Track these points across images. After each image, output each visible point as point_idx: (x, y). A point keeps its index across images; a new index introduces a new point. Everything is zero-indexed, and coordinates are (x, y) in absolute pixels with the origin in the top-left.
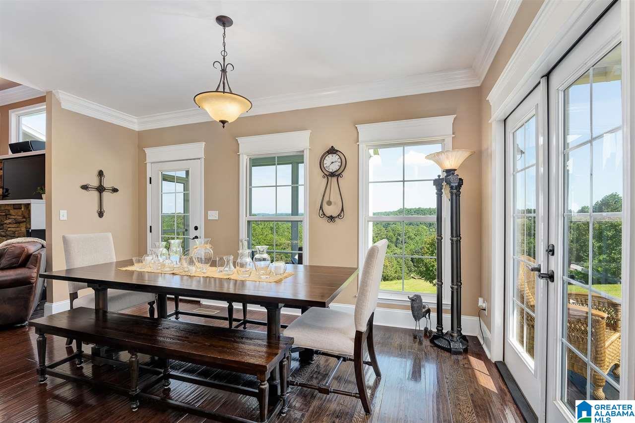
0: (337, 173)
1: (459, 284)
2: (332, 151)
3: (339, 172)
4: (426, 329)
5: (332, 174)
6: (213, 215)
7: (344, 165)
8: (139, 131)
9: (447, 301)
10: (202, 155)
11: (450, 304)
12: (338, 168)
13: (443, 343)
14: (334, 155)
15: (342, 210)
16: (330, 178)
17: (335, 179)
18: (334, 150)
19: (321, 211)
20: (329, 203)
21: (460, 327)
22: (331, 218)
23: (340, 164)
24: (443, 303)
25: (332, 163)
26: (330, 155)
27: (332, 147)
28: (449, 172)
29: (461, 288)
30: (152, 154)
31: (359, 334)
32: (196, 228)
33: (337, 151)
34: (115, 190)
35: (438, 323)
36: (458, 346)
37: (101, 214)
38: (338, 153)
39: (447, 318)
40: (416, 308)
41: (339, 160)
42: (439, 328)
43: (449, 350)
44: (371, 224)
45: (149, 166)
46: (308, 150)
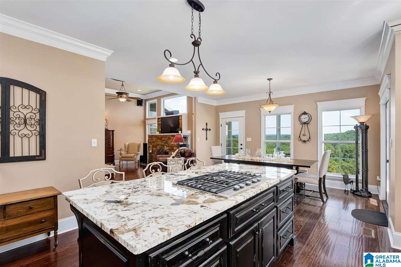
0: (307, 123)
1: (367, 170)
2: (305, 113)
3: (308, 122)
4: (351, 190)
5: (305, 123)
6: (249, 139)
7: (310, 119)
8: (216, 106)
9: (360, 178)
10: (244, 115)
11: (362, 179)
12: (307, 120)
13: (358, 193)
14: (306, 115)
15: (310, 138)
16: (303, 125)
17: (306, 125)
18: (306, 113)
19: (299, 138)
20: (304, 135)
21: (367, 188)
22: (304, 141)
23: (308, 119)
24: (359, 179)
25: (305, 118)
26: (304, 115)
27: (305, 112)
28: (362, 123)
29: (368, 172)
30: (222, 115)
31: (320, 179)
32: (241, 145)
33: (307, 113)
34: (210, 130)
35: (356, 186)
36: (365, 194)
37: (207, 139)
38: (308, 114)
39: (360, 185)
40: (345, 179)
41: (308, 117)
42: (357, 188)
43: (361, 196)
44: (323, 144)
45: (220, 120)
46: (293, 113)
